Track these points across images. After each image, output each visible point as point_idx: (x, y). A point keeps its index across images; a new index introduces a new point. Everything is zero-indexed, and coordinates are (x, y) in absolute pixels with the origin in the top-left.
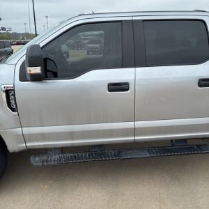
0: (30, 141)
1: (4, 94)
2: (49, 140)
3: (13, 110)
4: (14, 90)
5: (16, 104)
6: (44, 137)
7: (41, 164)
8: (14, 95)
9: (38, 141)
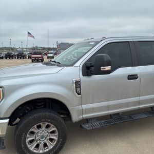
0: (86, 113)
1: (74, 84)
2: (95, 112)
3: (79, 94)
4: (80, 82)
5: (80, 90)
6: (93, 110)
7: (91, 128)
8: (80, 85)
9: (89, 113)
